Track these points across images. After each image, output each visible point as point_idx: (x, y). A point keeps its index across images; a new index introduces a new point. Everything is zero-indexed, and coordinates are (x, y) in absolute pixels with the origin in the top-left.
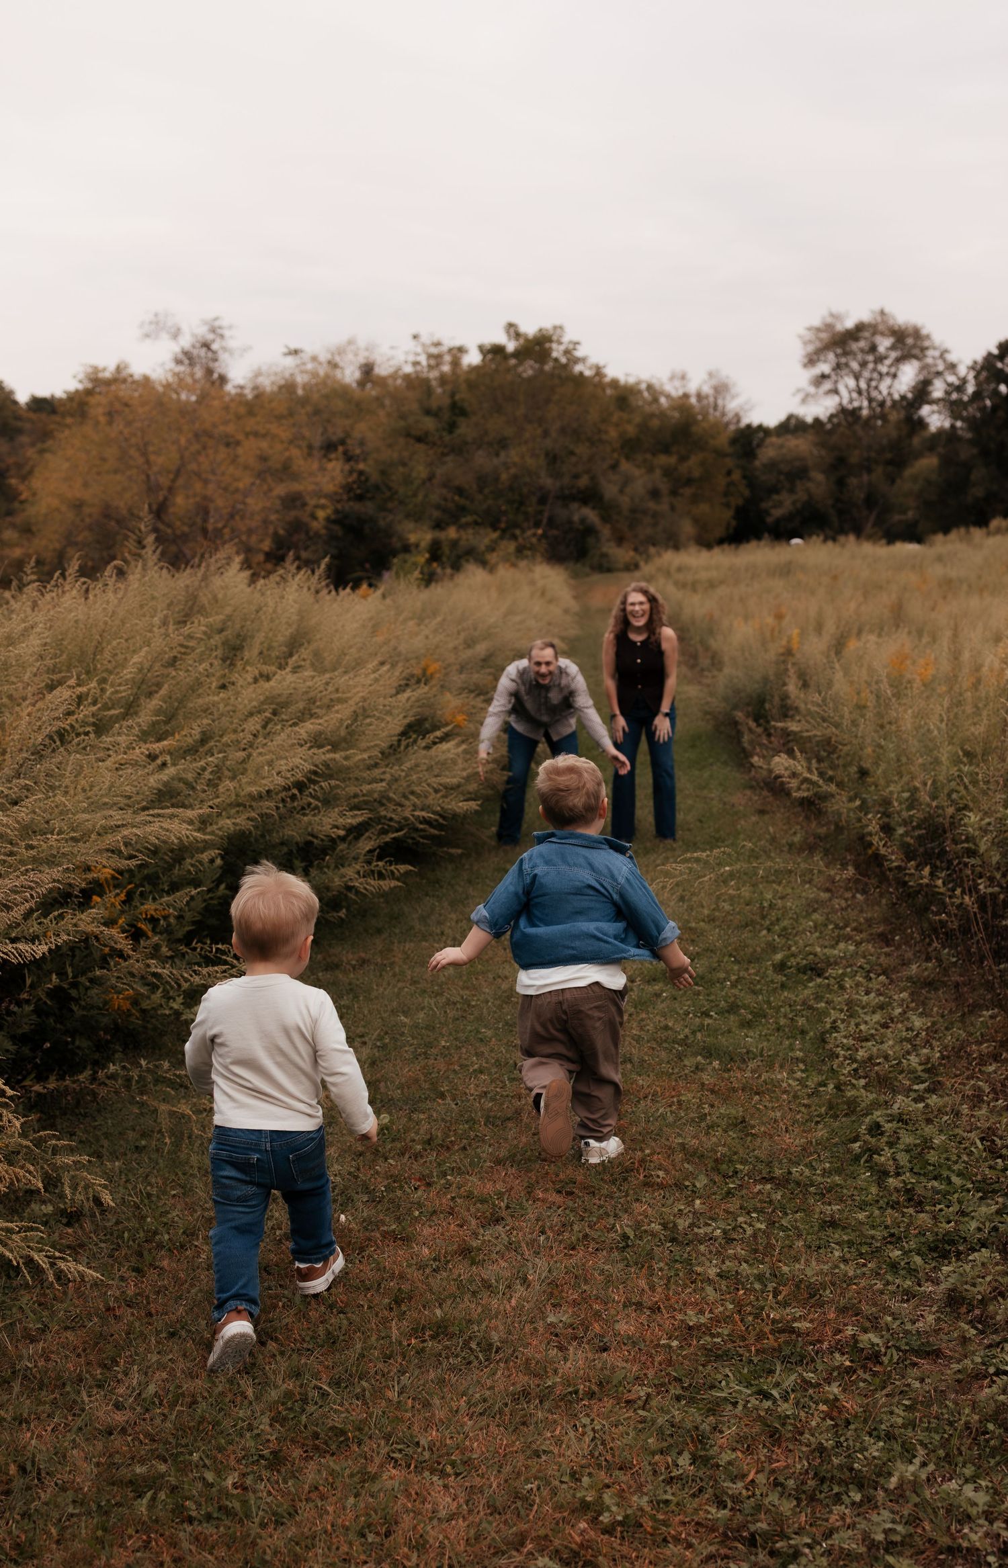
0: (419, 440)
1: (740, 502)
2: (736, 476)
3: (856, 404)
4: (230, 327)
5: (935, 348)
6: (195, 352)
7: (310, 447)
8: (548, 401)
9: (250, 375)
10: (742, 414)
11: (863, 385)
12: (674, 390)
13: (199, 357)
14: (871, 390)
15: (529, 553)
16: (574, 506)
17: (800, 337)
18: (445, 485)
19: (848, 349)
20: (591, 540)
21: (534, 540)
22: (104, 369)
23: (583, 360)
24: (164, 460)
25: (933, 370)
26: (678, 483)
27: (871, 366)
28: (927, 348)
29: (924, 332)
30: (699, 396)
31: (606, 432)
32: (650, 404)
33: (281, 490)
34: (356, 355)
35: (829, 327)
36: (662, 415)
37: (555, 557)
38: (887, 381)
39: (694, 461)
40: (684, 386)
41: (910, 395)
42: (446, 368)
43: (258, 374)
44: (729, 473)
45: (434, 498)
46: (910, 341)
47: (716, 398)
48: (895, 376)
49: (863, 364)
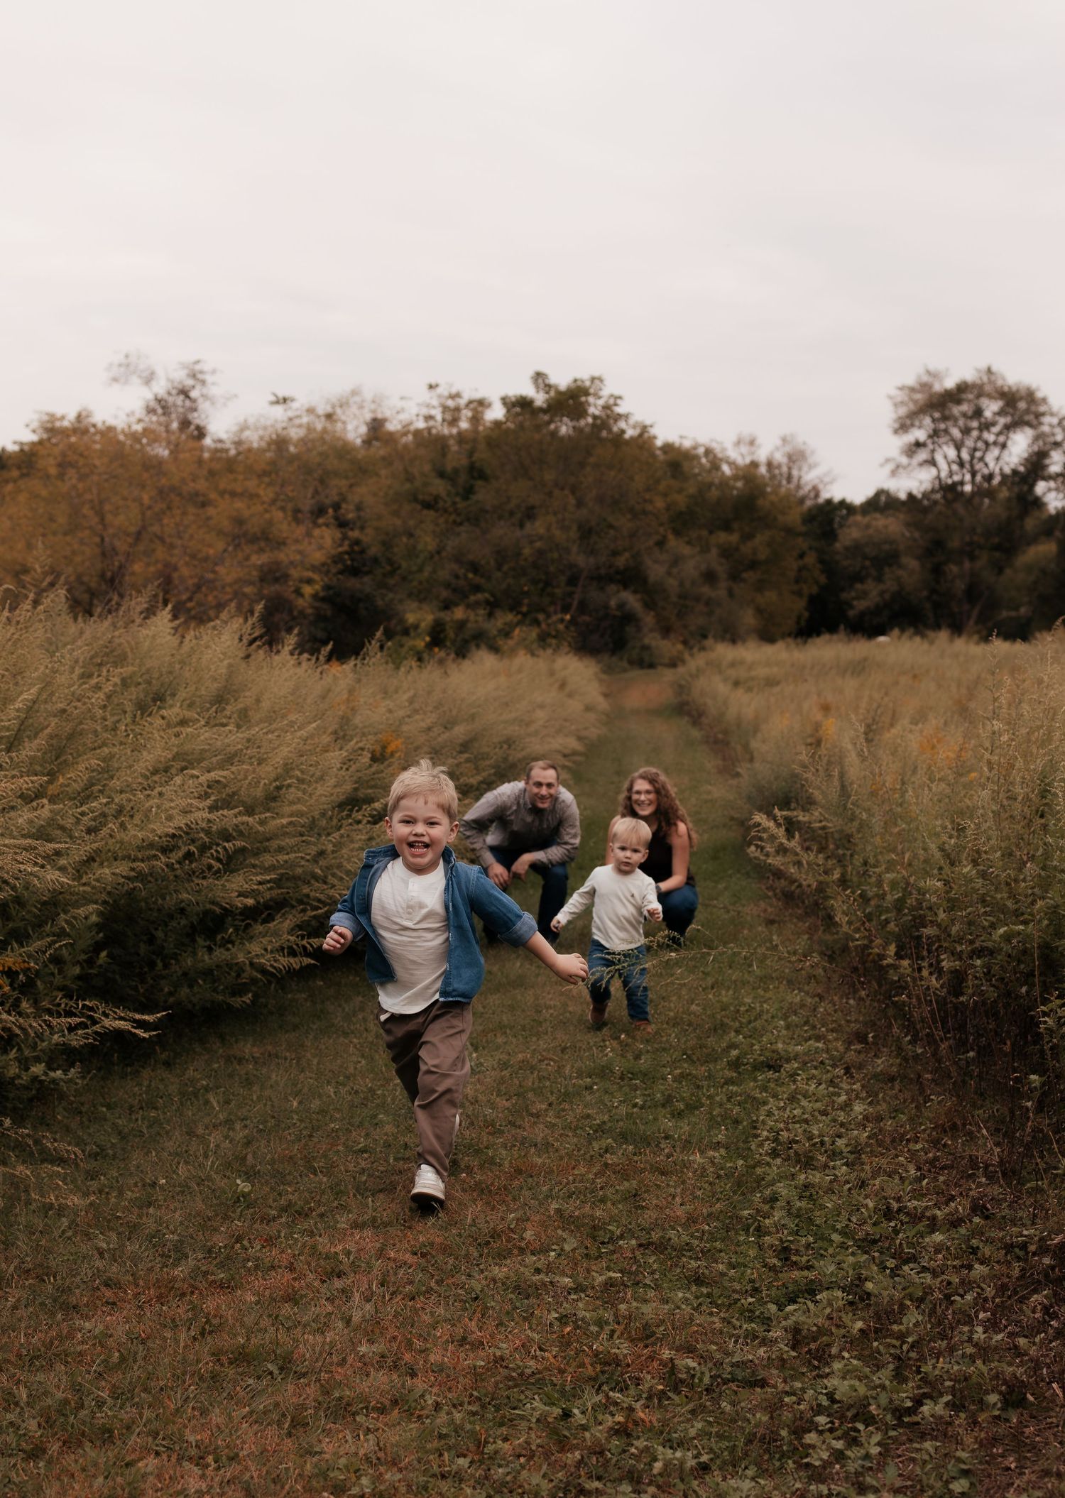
0: (428, 506)
1: (815, 590)
2: (811, 559)
3: (956, 478)
4: (214, 372)
5: (1052, 414)
6: (171, 399)
7: (297, 511)
8: (582, 465)
9: (235, 428)
10: (821, 487)
11: (965, 455)
12: (740, 456)
13: (175, 405)
14: (975, 461)
15: (554, 641)
16: (612, 588)
17: (890, 397)
18: (458, 559)
19: (947, 413)
20: (630, 630)
21: (561, 627)
22: (63, 418)
23: (626, 417)
24: (125, 519)
25: (1051, 439)
26: (739, 566)
27: (975, 433)
28: (1043, 414)
29: (1039, 395)
30: (770, 465)
31: (651, 502)
32: (709, 471)
33: (258, 560)
34: (361, 407)
35: (925, 387)
36: (725, 483)
37: (584, 647)
38: (995, 451)
39: (760, 539)
40: (753, 453)
41: (1022, 469)
42: (464, 425)
43: (244, 427)
44: (801, 556)
45: (444, 574)
46: (1022, 405)
47: (790, 468)
48: (1004, 446)
49: (966, 431)
